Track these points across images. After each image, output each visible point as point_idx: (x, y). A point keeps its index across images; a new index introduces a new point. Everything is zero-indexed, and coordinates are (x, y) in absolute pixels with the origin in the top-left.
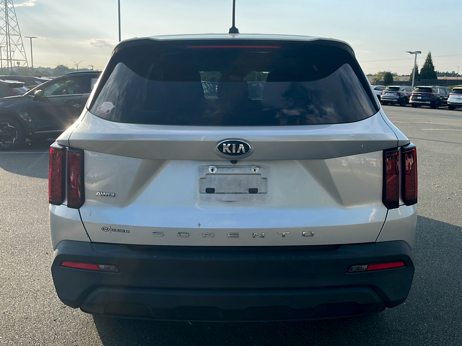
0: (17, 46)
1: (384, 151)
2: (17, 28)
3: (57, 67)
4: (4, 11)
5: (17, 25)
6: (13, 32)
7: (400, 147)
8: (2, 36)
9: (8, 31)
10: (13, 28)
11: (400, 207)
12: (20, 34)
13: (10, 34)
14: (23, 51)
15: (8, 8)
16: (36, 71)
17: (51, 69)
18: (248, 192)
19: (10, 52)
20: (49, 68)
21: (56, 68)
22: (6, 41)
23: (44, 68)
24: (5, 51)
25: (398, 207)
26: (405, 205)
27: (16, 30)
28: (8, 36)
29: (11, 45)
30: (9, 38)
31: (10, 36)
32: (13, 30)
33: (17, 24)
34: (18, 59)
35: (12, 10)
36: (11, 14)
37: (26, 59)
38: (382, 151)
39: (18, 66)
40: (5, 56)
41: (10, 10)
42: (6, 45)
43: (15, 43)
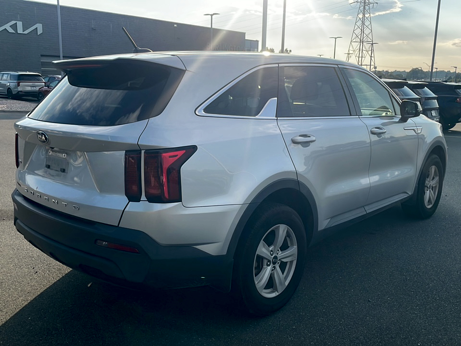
0: (368, 53)
1: (126, 151)
2: (370, 36)
3: (412, 70)
4: (361, 20)
5: (371, 33)
6: (366, 39)
7: (144, 151)
8: (357, 43)
9: (362, 38)
10: (367, 35)
11: (141, 202)
12: (372, 41)
13: (364, 41)
14: (373, 56)
15: (365, 17)
16: (390, 75)
17: (406, 72)
18: (60, 170)
19: (361, 58)
20: (405, 71)
21: (410, 71)
22: (359, 48)
23: (399, 71)
24: (357, 57)
25: (139, 202)
26: (147, 202)
27: (369, 37)
28: (361, 43)
29: (363, 51)
30: (363, 45)
31: (364, 43)
32: (366, 38)
33: (371, 31)
34: (367, 64)
35: (368, 19)
36: (367, 23)
37: (375, 64)
38: (125, 151)
39: (375, 70)
40: (357, 62)
41: (367, 19)
42: (359, 52)
43: (367, 49)
